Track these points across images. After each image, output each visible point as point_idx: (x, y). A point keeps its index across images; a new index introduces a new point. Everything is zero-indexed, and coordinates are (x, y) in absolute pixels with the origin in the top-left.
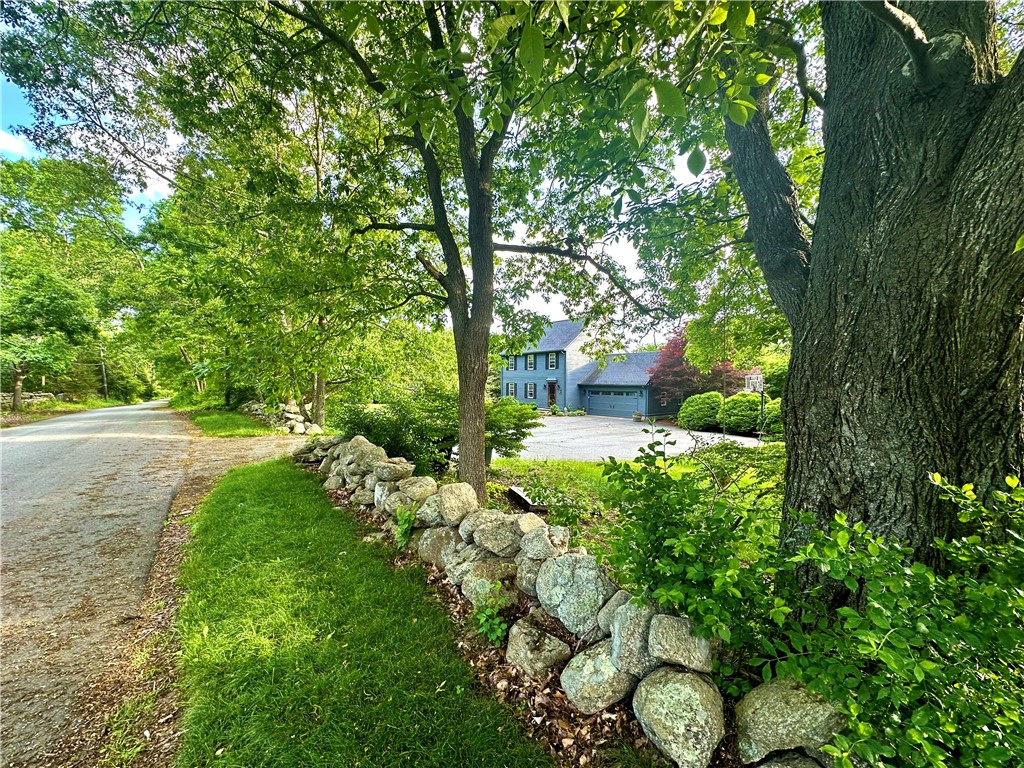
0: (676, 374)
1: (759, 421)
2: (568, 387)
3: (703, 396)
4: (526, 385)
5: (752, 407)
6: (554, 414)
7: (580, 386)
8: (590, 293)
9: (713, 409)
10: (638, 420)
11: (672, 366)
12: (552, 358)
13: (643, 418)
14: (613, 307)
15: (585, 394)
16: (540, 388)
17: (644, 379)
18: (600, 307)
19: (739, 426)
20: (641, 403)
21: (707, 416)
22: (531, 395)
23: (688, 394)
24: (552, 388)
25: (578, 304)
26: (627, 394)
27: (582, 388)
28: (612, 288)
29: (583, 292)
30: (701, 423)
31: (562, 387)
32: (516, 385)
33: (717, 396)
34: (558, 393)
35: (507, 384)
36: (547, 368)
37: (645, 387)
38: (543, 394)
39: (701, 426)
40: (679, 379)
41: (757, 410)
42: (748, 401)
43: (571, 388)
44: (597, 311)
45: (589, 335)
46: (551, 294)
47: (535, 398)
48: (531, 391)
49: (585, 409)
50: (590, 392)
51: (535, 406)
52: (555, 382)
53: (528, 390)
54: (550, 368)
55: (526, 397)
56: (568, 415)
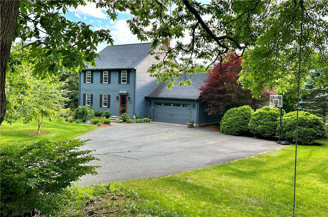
0: (220, 92)
1: (278, 129)
2: (136, 99)
3: (239, 109)
4: (101, 96)
5: (273, 117)
6: (124, 121)
7: (147, 98)
8: (159, 14)
9: (246, 119)
10: (191, 126)
11: (217, 85)
12: (124, 75)
13: (195, 125)
14: (181, 29)
15: (150, 104)
16: (113, 99)
17: (195, 94)
18: (167, 29)
19: (264, 133)
20: (193, 113)
21: (242, 124)
22: (105, 104)
23: (229, 107)
24: (123, 99)
25: (146, 24)
26: (183, 106)
27: (148, 100)
28: (180, 9)
29: (152, 12)
30: (237, 130)
31: (132, 98)
32: (92, 95)
33: (248, 109)
34: (128, 103)
35: (84, 95)
36: (120, 83)
37: (197, 101)
38: (116, 104)
39: (237, 132)
40: (222, 96)
41: (276, 120)
42: (271, 114)
43: (139, 100)
44: (165, 32)
45: (157, 58)
46: (117, 11)
47: (109, 107)
48: (106, 101)
49: (150, 117)
50: (155, 104)
51: (109, 114)
52: (126, 94)
53: (103, 100)
54: (122, 83)
55: (101, 106)
56: (136, 122)
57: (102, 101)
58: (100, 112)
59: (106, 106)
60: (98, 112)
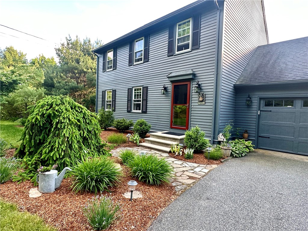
2: (222, 87)
7: (238, 89)
12: (182, 31)
15: (249, 105)
16: (154, 95)
27: (243, 93)
32: (114, 92)
34: (195, 101)
35: (104, 93)
36: (171, 53)
38: (160, 106)
47: (145, 112)
48: (138, 101)
49: (249, 136)
50: (263, 102)
51: (145, 128)
52: (191, 77)
53: (133, 99)
54: (177, 53)
55: (129, 111)
56: (232, 155)
57: (131, 100)
58: (128, 122)
59: (140, 110)
60: (122, 123)
